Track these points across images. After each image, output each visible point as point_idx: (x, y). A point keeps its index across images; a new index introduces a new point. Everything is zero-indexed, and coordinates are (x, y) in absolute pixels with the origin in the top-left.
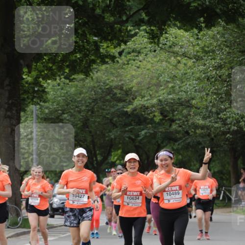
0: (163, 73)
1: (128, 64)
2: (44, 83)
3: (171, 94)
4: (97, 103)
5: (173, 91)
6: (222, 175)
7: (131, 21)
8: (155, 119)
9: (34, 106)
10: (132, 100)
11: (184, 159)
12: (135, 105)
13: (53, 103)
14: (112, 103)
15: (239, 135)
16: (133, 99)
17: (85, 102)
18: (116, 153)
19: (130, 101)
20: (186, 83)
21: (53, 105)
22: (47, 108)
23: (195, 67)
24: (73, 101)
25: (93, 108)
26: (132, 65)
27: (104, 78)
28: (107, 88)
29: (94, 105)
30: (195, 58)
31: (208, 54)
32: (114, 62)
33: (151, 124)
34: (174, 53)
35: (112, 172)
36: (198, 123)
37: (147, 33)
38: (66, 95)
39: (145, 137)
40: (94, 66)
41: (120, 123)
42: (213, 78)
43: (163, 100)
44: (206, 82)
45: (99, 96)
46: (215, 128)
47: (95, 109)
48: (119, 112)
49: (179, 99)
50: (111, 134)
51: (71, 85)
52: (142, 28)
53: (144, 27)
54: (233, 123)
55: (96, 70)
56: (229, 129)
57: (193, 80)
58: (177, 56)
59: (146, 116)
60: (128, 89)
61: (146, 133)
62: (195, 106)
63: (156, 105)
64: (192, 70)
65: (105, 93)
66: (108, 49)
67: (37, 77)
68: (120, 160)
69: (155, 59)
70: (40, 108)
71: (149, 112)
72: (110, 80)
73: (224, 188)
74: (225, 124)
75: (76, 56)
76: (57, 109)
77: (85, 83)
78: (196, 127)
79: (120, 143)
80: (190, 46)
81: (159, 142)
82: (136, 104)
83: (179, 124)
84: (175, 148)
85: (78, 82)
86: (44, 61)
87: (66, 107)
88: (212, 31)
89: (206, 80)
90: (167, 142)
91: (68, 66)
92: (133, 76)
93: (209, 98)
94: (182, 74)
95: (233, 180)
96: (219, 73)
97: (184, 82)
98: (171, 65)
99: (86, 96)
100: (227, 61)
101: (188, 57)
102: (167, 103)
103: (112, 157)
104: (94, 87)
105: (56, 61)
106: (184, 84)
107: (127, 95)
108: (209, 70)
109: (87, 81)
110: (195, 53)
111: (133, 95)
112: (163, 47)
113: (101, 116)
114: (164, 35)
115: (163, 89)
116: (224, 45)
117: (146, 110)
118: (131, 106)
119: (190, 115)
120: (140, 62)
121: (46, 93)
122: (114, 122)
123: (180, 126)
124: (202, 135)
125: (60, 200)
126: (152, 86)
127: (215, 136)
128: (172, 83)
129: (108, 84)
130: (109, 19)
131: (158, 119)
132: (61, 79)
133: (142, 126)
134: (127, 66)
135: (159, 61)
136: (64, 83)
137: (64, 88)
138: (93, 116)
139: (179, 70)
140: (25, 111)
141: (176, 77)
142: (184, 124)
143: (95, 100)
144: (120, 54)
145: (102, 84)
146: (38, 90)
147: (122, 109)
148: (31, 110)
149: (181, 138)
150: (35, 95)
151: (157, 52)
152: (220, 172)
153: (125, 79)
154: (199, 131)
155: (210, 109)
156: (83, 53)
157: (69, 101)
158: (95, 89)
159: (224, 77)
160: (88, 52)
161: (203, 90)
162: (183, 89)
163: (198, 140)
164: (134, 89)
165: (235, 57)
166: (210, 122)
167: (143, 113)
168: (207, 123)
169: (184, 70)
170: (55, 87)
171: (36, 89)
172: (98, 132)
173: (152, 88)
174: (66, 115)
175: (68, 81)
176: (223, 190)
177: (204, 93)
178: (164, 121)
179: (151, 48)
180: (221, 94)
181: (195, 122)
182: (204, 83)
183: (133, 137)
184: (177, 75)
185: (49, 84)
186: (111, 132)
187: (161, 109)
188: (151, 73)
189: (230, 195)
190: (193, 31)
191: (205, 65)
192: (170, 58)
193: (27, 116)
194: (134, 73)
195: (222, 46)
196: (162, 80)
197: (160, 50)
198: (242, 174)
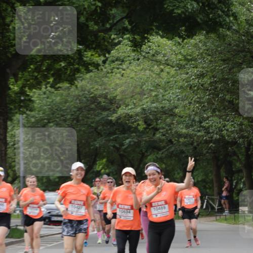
0: (146, 81)
1: (112, 72)
2: (30, 92)
3: (154, 103)
4: (82, 112)
5: (156, 99)
6: (204, 184)
7: (115, 29)
8: (139, 127)
9: (21, 116)
10: (116, 109)
11: (168, 169)
12: (119, 114)
13: (39, 111)
14: (96, 112)
15: (221, 144)
16: (118, 108)
17: (71, 110)
18: (101, 162)
19: (114, 110)
21: (39, 114)
22: (33, 117)
23: (178, 75)
24: (59, 109)
25: (78, 117)
26: (116, 74)
27: (89, 86)
28: (92, 97)
29: (80, 114)
30: (178, 67)
31: (190, 62)
32: (98, 70)
33: (135, 133)
34: (156, 61)
35: (97, 181)
36: (181, 132)
37: (130, 41)
38: (52, 104)
39: (130, 145)
40: (79, 75)
41: (105, 131)
42: (195, 86)
43: (147, 109)
44: (188, 90)
45: (84, 105)
46: (198, 136)
47: (81, 118)
48: (103, 120)
49: (162, 107)
50: (95, 143)
51: (57, 93)
52: (125, 37)
53: (128, 36)
54: (215, 132)
55: (81, 79)
56: (212, 138)
57: (176, 89)
58: (160, 65)
59: (130, 124)
60: (112, 98)
61: (130, 142)
62: (179, 114)
63: (140, 114)
64: (175, 79)
65: (89, 102)
66: (92, 57)
67: (24, 86)
68: (105, 169)
69: (138, 68)
70: (26, 117)
71: (133, 121)
72: (94, 89)
73: (207, 196)
74: (209, 133)
75: (61, 65)
76: (43, 118)
77: (69, 92)
78: (180, 135)
79: (104, 152)
80: (172, 54)
81: (144, 152)
82: (120, 112)
83: (162, 133)
84: (159, 157)
85: (63, 90)
86: (30, 70)
87: (51, 116)
88: (195, 39)
89: (188, 88)
90: (151, 150)
91: (53, 75)
92: (117, 85)
93: (192, 106)
94: (165, 82)
95: (216, 189)
96: (201, 81)
97: (167, 90)
98: (154, 74)
99: (71, 104)
100: (209, 70)
101: (171, 66)
102: (151, 112)
103: (97, 166)
104: (79, 96)
105: (42, 70)
106: (167, 93)
107: (111, 103)
108: (191, 79)
109: (72, 90)
110: (178, 62)
111: (118, 104)
112: (146, 56)
113: (86, 124)
114: (147, 44)
115: (147, 98)
116: (206, 53)
117: (130, 119)
118: (115, 115)
119: (173, 124)
120: (124, 70)
121: (32, 101)
122: (99, 131)
123: (164, 135)
124: (185, 144)
125: (47, 210)
126: (136, 95)
127: (198, 145)
128: (155, 92)
129: (92, 93)
130: (93, 28)
131: (142, 127)
132: (46, 87)
133: (126, 135)
134: (111, 74)
135: (142, 70)
136: (50, 92)
137: (50, 97)
138: (78, 125)
139: (163, 79)
140: (11, 120)
141: (159, 86)
142: (167, 133)
143: (80, 109)
144: (104, 62)
145: (87, 93)
146: (25, 100)
147: (106, 118)
148: (17, 119)
149: (164, 147)
150: (22, 104)
151: (140, 60)
152: (203, 181)
153: (109, 87)
154: (182, 140)
155: (192, 117)
156: (68, 61)
157: (54, 110)
158: (80, 98)
159: (206, 85)
160: (72, 61)
161: (186, 98)
162: (165, 97)
163: (181, 148)
164: (118, 98)
165: (216, 66)
166: (193, 130)
167: (127, 122)
168: (190, 131)
169: (167, 79)
170: (41, 96)
171: (22, 98)
172: (83, 141)
173: (135, 97)
174: (52, 124)
175: (53, 90)
176: (206, 198)
177: (187, 102)
178: (148, 130)
179: (134, 56)
180: (204, 103)
181: (178, 130)
182: (187, 92)
183: (117, 146)
184: (159, 84)
185: (34, 93)
186: (96, 141)
187: (144, 117)
188: (135, 81)
189: (214, 203)
190: (175, 40)
191: (187, 73)
192: (153, 66)
193: (14, 125)
194: (118, 81)
195: (204, 54)
196: (146, 89)
197: (143, 59)
198: (225, 182)
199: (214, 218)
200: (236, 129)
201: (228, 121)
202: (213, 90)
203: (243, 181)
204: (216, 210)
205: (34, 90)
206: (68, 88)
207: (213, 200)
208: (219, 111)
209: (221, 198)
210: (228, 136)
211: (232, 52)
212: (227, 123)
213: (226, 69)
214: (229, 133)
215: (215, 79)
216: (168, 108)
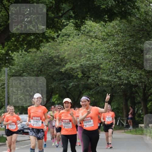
0: (83, 48)
1: (62, 43)
2: (12, 54)
3: (88, 61)
4: (44, 66)
5: (89, 59)
6: (118, 110)
7: (64, 16)
8: (78, 76)
9: (6, 68)
10: (65, 65)
11: (96, 101)
12: (67, 67)
13: (17, 66)
14: (53, 66)
15: (129, 86)
16: (66, 64)
17: (37, 66)
18: (55, 96)
19: (63, 65)
20: (97, 54)
21: (17, 67)
22: (13, 69)
23: (102, 45)
24: (29, 65)
25: (41, 69)
26: (65, 43)
27: (48, 51)
28: (50, 57)
29: (42, 68)
30: (102, 39)
31: (110, 37)
32: (54, 41)
33: (76, 79)
34: (90, 36)
35: (52, 108)
36: (104, 79)
37: (74, 24)
38: (25, 61)
39: (73, 87)
40: (42, 44)
41: (58, 78)
42: (113, 51)
43: (83, 65)
44: (109, 54)
45: (45, 62)
46: (114, 81)
47: (43, 70)
49: (93, 64)
50: (52, 85)
51: (28, 55)
52: (71, 21)
53: (72, 20)
54: (125, 79)
56: (123, 82)
57: (101, 53)
58: (92, 38)
59: (73, 74)
60: (62, 58)
61: (73, 85)
62: (103, 68)
63: (79, 68)
64: (101, 47)
65: (48, 60)
66: (51, 34)
67: (8, 50)
68: (58, 101)
69: (78, 40)
70: (10, 69)
71: (75, 72)
72: (51, 53)
73: (119, 118)
74: (120, 79)
75: (31, 38)
76: (20, 70)
77: (36, 54)
78: (103, 81)
79: (57, 90)
80: (99, 32)
81: (81, 90)
83: (92, 79)
84: (90, 94)
85: (32, 53)
86: (12, 40)
87: (25, 69)
88: (113, 23)
89: (109, 53)
90: (85, 90)
91: (26, 44)
92: (65, 50)
93: (111, 63)
94: (95, 49)
95: (125, 113)
96: (117, 48)
97: (96, 54)
98: (88, 44)
99: (37, 62)
100: (121, 41)
101: (98, 39)
102: (85, 67)
103: (53, 99)
104: (42, 56)
105: (19, 41)
106: (96, 55)
107: (62, 61)
108: (111, 47)
109: (38, 53)
110: (102, 37)
111: (66, 61)
112: (83, 33)
113: (46, 74)
114: (84, 26)
115: (83, 58)
117: (73, 70)
118: (64, 68)
119: (99, 74)
120: (70, 41)
121: (13, 60)
122: (54, 78)
123: (94, 81)
124: (106, 86)
125: (22, 125)
126: (77, 56)
127: (114, 87)
128: (88, 54)
129: (50, 55)
130: (51, 15)
131: (81, 76)
132: (22, 51)
133: (70, 80)
135: (81, 41)
136: (24, 54)
137: (24, 57)
138: (41, 74)
139: (93, 47)
141: (91, 51)
142: (96, 79)
143: (42, 65)
144: (58, 36)
145: (47, 55)
146: (9, 58)
147: (58, 70)
148: (4, 70)
149: (94, 88)
150: (7, 61)
151: (79, 35)
152: (117, 108)
153: (60, 51)
154: (104, 84)
155: (111, 70)
156: (35, 36)
157: (27, 65)
158: (43, 58)
159: (120, 51)
160: (38, 35)
161: (107, 58)
162: (95, 58)
163: (104, 89)
164: (66, 58)
165: (126, 39)
166: (112, 78)
167: (71, 72)
168: (110, 78)
169: (96, 47)
170: (19, 57)
171: (7, 58)
173: (77, 57)
174: (25, 74)
175: (26, 53)
176: (119, 119)
177: (108, 61)
178: (84, 77)
179: (76, 33)
180: (118, 61)
181: (102, 78)
182: (108, 55)
183: (65, 87)
184: (91, 50)
185: (15, 54)
186: (52, 84)
187: (82, 70)
188: (76, 48)
189: (123, 122)
190: (101, 23)
191: (108, 43)
192: (87, 39)
193: (2, 74)
194: (66, 48)
195: (119, 32)
196: (83, 53)
197: (81, 34)
198: (130, 109)
199: (123, 131)
200: (137, 77)
201: (133, 72)
202: (124, 54)
203: (141, 108)
204: (125, 126)
205: (15, 53)
206: (36, 52)
207: (123, 120)
208: (127, 66)
209: (128, 119)
210: (133, 82)
211: (136, 31)
212: (132, 74)
213: (132, 41)
214: (133, 80)
215: (125, 47)
216: (96, 64)
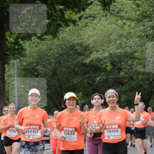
0: (112, 33)
1: (86, 26)
2: (22, 43)
3: (118, 49)
4: (63, 57)
5: (120, 46)
9: (15, 60)
10: (89, 54)
12: (92, 58)
13: (30, 57)
14: (74, 57)
16: (91, 53)
17: (54, 56)
21: (29, 59)
22: (25, 61)
23: (137, 27)
24: (45, 55)
25: (60, 61)
26: (89, 27)
27: (68, 37)
28: (71, 45)
29: (61, 59)
30: (137, 21)
32: (75, 25)
33: (104, 72)
34: (120, 17)
36: (140, 71)
37: (100, 2)
38: (40, 51)
39: (100, 82)
40: (60, 28)
41: (81, 72)
42: (150, 35)
43: (113, 54)
45: (64, 52)
47: (62, 62)
48: (80, 63)
49: (125, 52)
50: (74, 80)
51: (43, 43)
55: (62, 32)
57: (135, 38)
58: (123, 20)
59: (100, 66)
60: (86, 46)
61: (100, 79)
62: (137, 57)
63: (107, 58)
64: (135, 30)
65: (69, 49)
66: (71, 15)
67: (17, 38)
68: (82, 100)
69: (106, 22)
70: (20, 61)
71: (102, 63)
72: (72, 39)
76: (33, 62)
77: (53, 42)
78: (138, 73)
79: (80, 87)
83: (125, 72)
84: (123, 90)
85: (48, 41)
87: (39, 60)
89: (145, 37)
90: (116, 85)
92: (90, 36)
94: (127, 33)
97: (129, 39)
98: (119, 27)
99: (54, 51)
101: (132, 20)
102: (116, 56)
106: (129, 41)
107: (86, 50)
108: (147, 29)
109: (55, 40)
110: (137, 17)
111: (90, 50)
112: (112, 13)
114: (113, 4)
115: (113, 45)
117: (100, 61)
118: (89, 59)
119: (133, 65)
120: (95, 24)
121: (24, 50)
122: (76, 72)
123: (126, 73)
124: (143, 80)
126: (104, 43)
127: (153, 80)
128: (119, 40)
129: (71, 42)
131: (110, 68)
133: (97, 74)
134: (85, 28)
135: (109, 24)
136: (37, 42)
137: (38, 46)
138: (60, 67)
139: (125, 30)
140: (8, 63)
141: (123, 36)
142: (129, 72)
143: (61, 55)
144: (80, 18)
145: (67, 42)
146: (18, 48)
147: (81, 61)
148: (13, 63)
149: (127, 83)
150: (16, 52)
151: (107, 16)
153: (84, 38)
154: (140, 77)
157: (41, 56)
158: (61, 46)
161: (143, 45)
162: (127, 45)
163: (140, 83)
164: (91, 46)
167: (98, 64)
169: (129, 30)
170: (31, 45)
171: (16, 47)
172: (64, 79)
173: (104, 44)
174: (40, 67)
175: (40, 41)
177: (144, 48)
178: (114, 70)
179: (103, 13)
181: (137, 70)
182: (144, 40)
183: (91, 82)
184: (123, 34)
187: (111, 60)
188: (103, 33)
191: (144, 25)
192: (117, 21)
193: (10, 67)
194: (90, 33)
196: (112, 38)
197: (110, 15)
216: (130, 53)
